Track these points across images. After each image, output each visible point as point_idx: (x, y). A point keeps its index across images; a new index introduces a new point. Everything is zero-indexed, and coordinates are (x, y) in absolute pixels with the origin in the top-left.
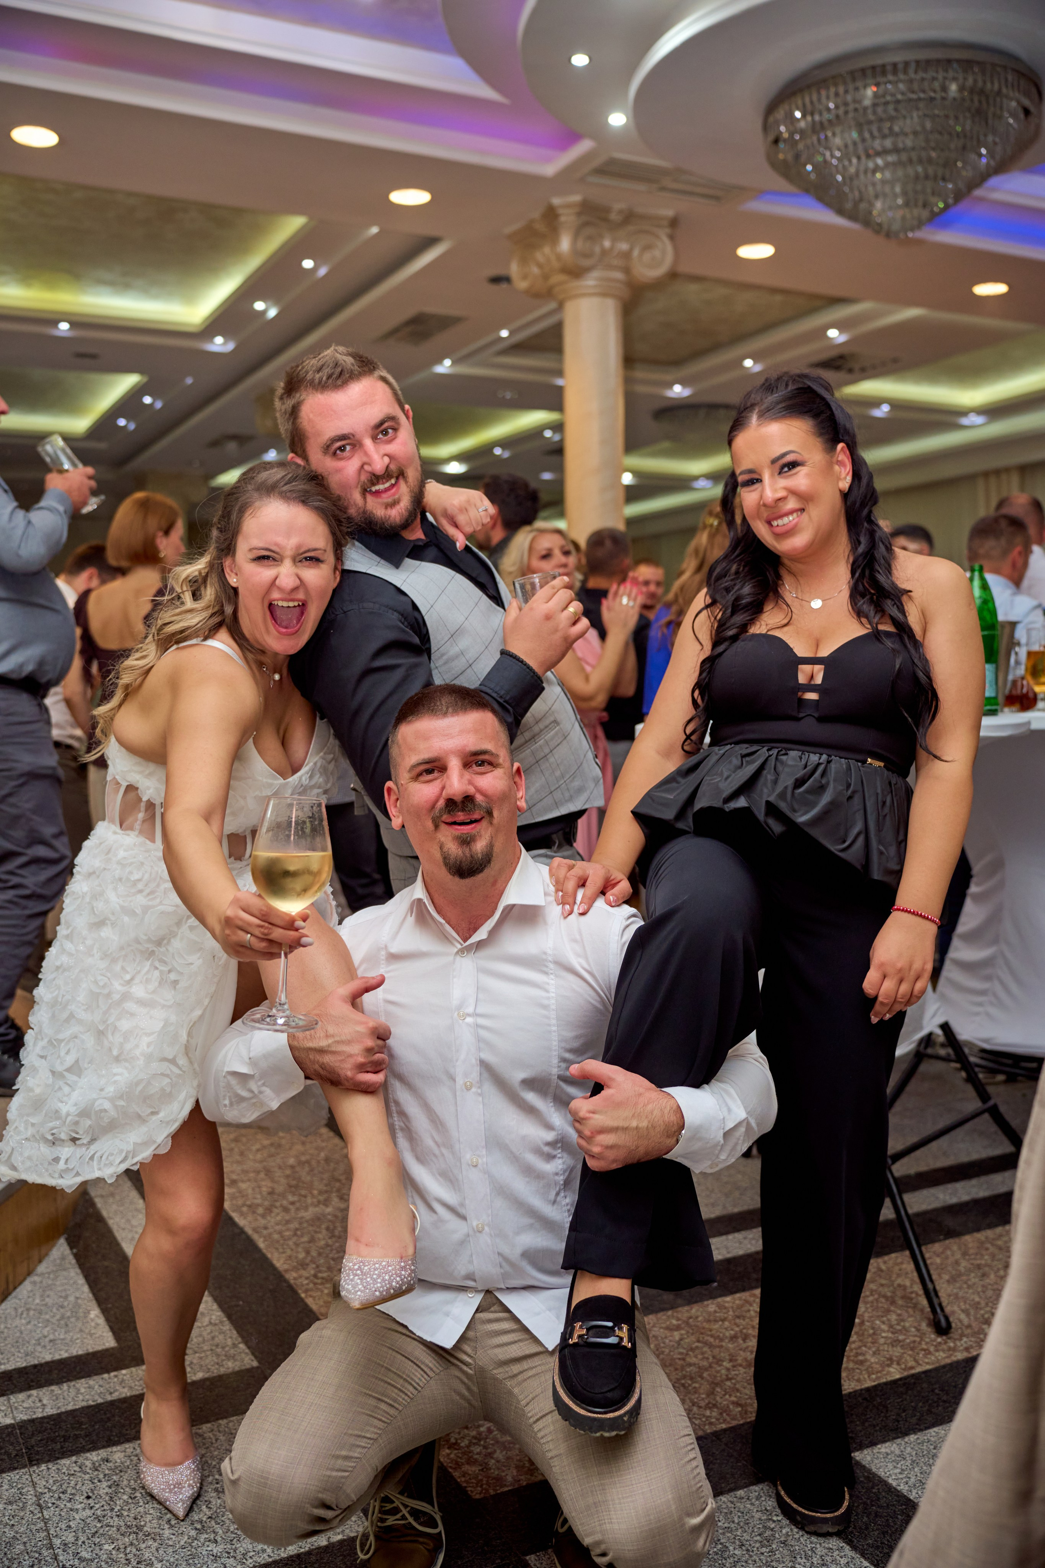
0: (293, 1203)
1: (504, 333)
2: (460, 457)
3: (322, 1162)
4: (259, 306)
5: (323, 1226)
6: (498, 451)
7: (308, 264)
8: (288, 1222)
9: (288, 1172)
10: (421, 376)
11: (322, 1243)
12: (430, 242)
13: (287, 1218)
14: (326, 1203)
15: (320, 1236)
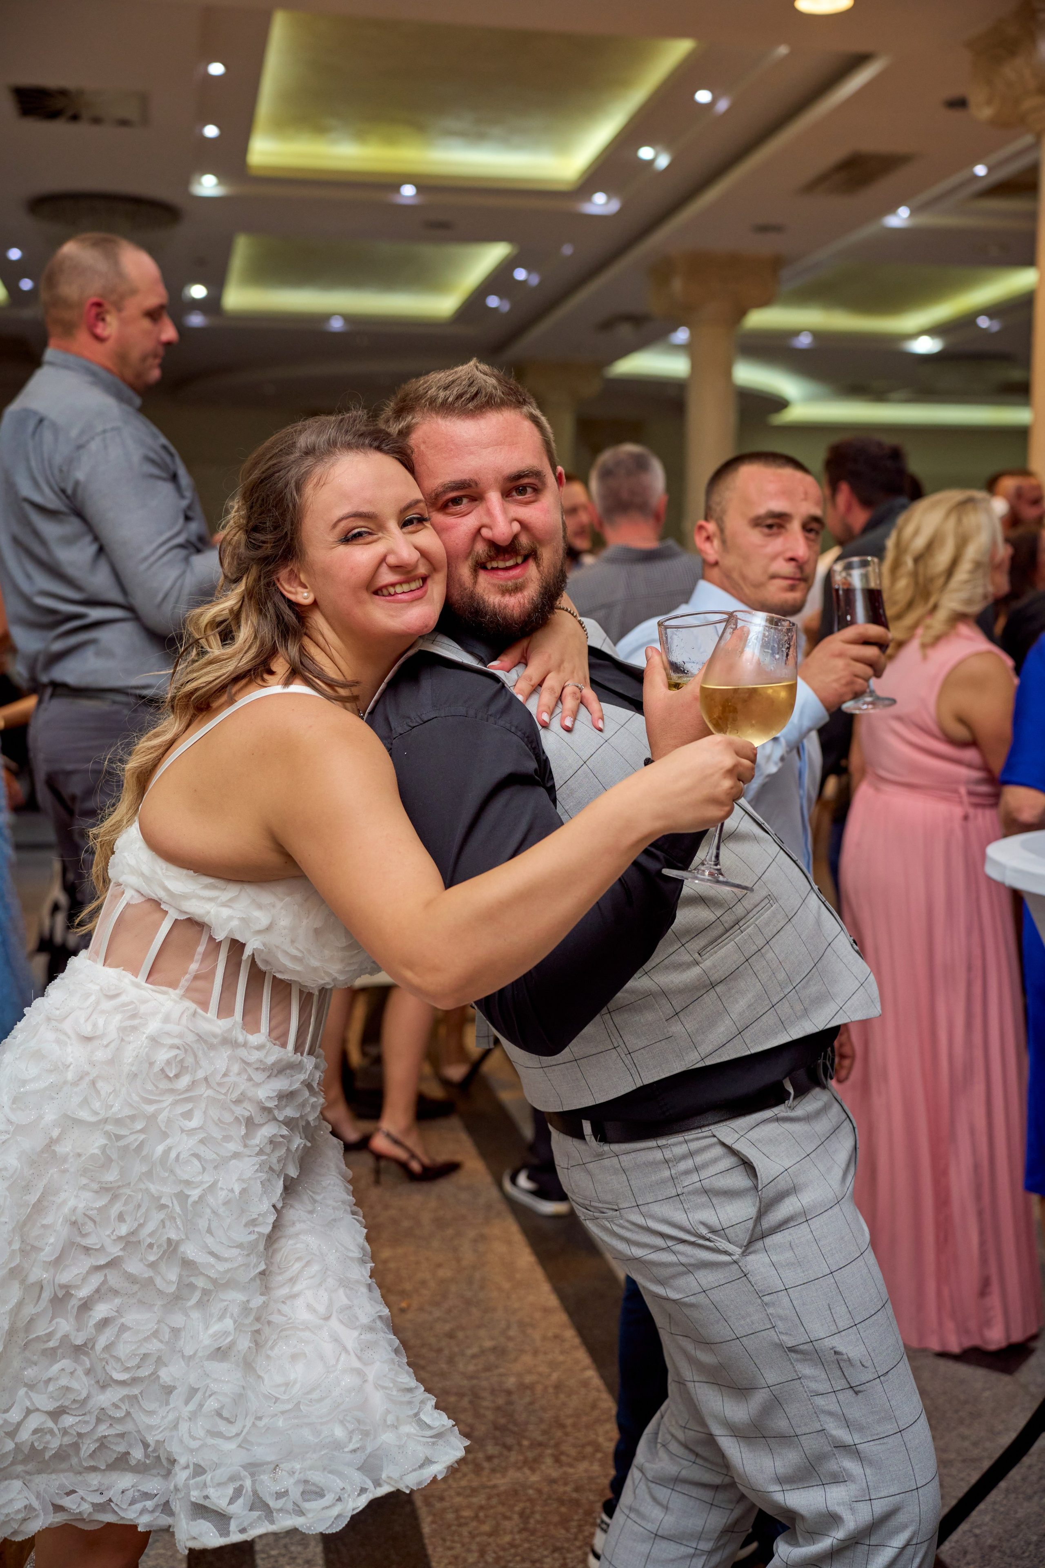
0: (489, 1458)
1: (980, 170)
2: (933, 331)
3: (551, 1390)
4: (646, 153)
5: (517, 1509)
6: (984, 322)
7: (703, 96)
8: (474, 1491)
9: (500, 1401)
10: (866, 232)
11: (507, 1538)
12: (858, 61)
13: (475, 1484)
14: (533, 1464)
15: (507, 1524)
